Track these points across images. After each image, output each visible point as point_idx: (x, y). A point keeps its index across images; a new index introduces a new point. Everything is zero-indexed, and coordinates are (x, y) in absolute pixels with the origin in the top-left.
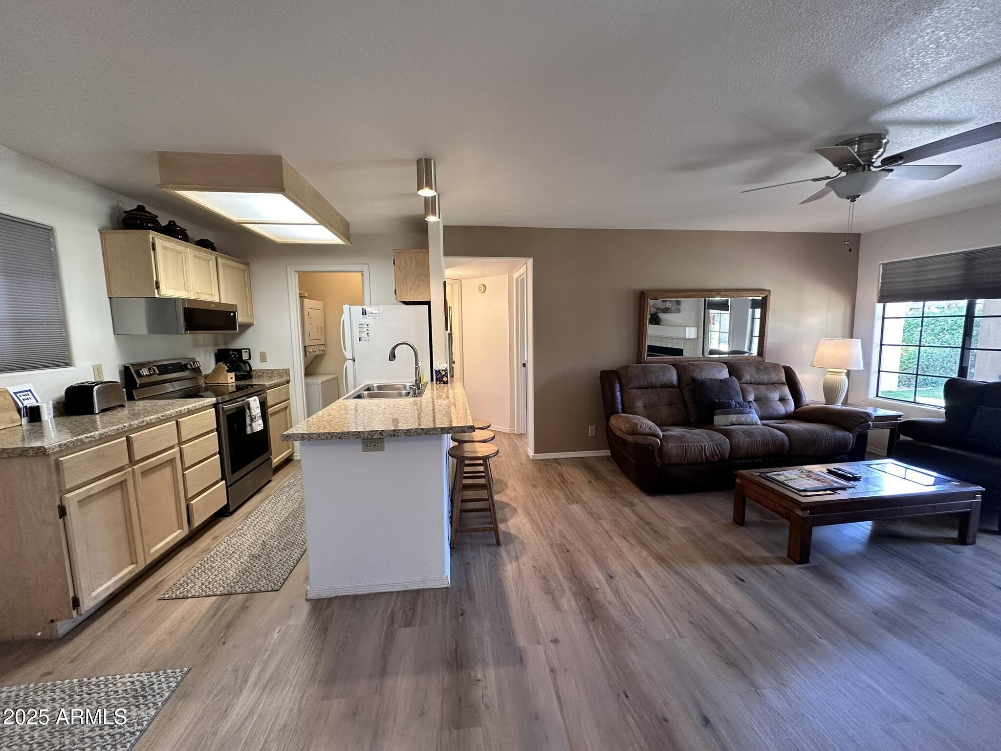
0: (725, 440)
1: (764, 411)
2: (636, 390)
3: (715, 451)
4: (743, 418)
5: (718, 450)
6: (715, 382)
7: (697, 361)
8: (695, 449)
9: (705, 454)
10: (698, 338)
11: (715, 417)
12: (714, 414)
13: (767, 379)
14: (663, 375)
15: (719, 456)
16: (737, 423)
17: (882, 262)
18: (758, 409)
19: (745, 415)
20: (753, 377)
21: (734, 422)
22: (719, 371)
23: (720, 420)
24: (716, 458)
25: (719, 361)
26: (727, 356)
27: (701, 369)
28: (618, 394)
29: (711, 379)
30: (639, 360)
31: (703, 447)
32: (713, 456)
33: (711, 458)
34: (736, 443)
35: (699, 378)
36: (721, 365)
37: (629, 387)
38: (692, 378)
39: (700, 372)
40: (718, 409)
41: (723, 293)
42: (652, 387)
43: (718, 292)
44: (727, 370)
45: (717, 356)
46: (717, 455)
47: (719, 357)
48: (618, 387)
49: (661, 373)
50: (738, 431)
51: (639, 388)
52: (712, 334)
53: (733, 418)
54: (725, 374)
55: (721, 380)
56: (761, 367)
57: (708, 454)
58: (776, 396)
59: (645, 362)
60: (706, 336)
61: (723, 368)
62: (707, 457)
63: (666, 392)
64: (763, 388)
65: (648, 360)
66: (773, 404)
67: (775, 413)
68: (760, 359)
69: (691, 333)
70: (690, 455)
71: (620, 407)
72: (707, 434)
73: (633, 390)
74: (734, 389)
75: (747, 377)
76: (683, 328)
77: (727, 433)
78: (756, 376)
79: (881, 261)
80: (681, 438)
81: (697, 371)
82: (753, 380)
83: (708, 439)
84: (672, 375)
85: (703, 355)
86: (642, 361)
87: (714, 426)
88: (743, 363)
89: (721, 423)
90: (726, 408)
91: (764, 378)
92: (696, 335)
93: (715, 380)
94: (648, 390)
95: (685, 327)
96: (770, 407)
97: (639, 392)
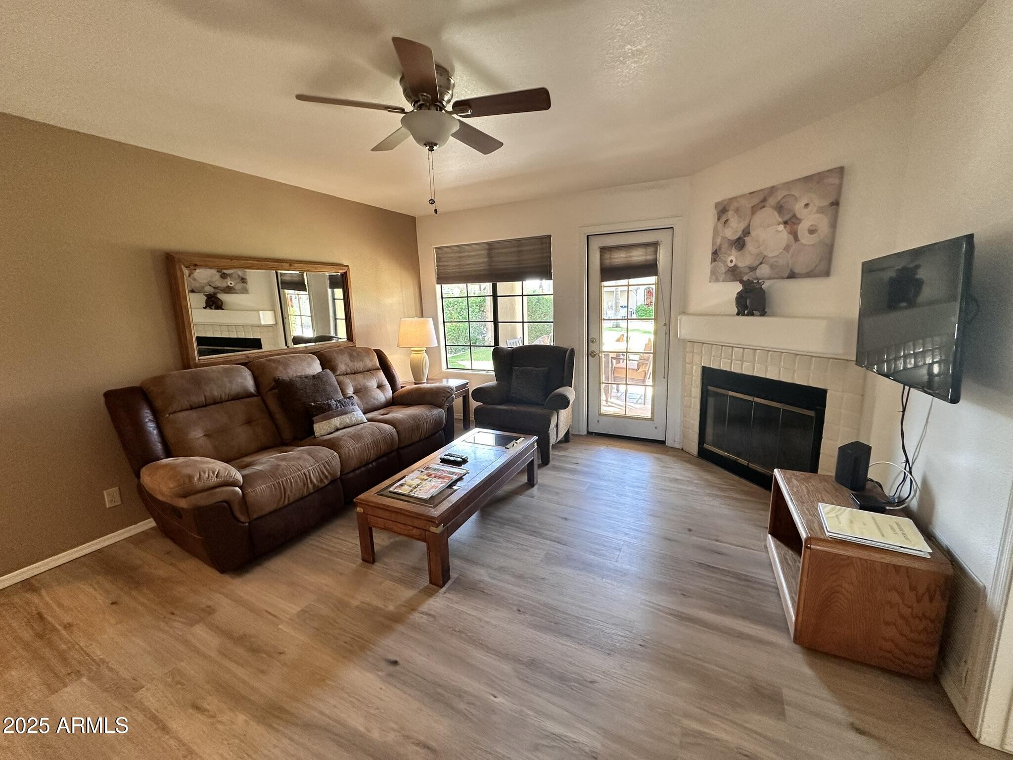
0: (333, 454)
1: (366, 403)
2: (187, 413)
3: (323, 473)
4: (346, 419)
5: (327, 470)
6: (306, 380)
7: (279, 354)
8: (296, 482)
9: (311, 482)
10: (276, 323)
11: (314, 425)
12: (312, 423)
13: (362, 366)
14: (230, 382)
15: (329, 477)
16: (342, 426)
17: (434, 247)
18: (359, 402)
19: (349, 415)
20: (348, 366)
21: (338, 426)
22: (309, 365)
23: (321, 428)
24: (325, 481)
25: (306, 351)
26: (313, 344)
27: (286, 365)
28: (151, 427)
29: (300, 377)
30: (186, 363)
31: (307, 473)
32: (321, 481)
33: (320, 484)
34: (345, 453)
35: (285, 378)
36: (310, 357)
37: (171, 410)
38: (275, 378)
39: (285, 369)
40: (317, 415)
41: (296, 265)
42: (216, 402)
43: (291, 263)
44: (318, 362)
45: (303, 345)
46: (326, 477)
47: (306, 347)
48: (147, 416)
49: (226, 380)
50: (346, 438)
51: (191, 408)
52: (293, 319)
53: (336, 422)
54: (316, 368)
55: (314, 376)
56: (355, 354)
57: (315, 481)
58: (373, 383)
59: (197, 366)
60: (286, 321)
61: (313, 359)
62: (314, 485)
63: (239, 406)
64: (359, 377)
65: (202, 362)
66: (373, 393)
67: (376, 402)
68: (350, 344)
69: (267, 318)
70: (291, 491)
71: (159, 447)
72: (309, 454)
73: (182, 415)
74: (331, 385)
75: (342, 368)
76: (254, 313)
77: (332, 445)
78: (351, 364)
79: (434, 245)
80: (274, 472)
81: (281, 368)
82: (349, 370)
83: (312, 460)
84: (245, 378)
85: (286, 345)
86: (192, 363)
87: (315, 437)
88: (335, 351)
89: (323, 432)
90: (325, 411)
91: (359, 366)
92: (274, 320)
93: (306, 377)
94: (208, 408)
95: (258, 311)
96: (371, 398)
97: (193, 414)
